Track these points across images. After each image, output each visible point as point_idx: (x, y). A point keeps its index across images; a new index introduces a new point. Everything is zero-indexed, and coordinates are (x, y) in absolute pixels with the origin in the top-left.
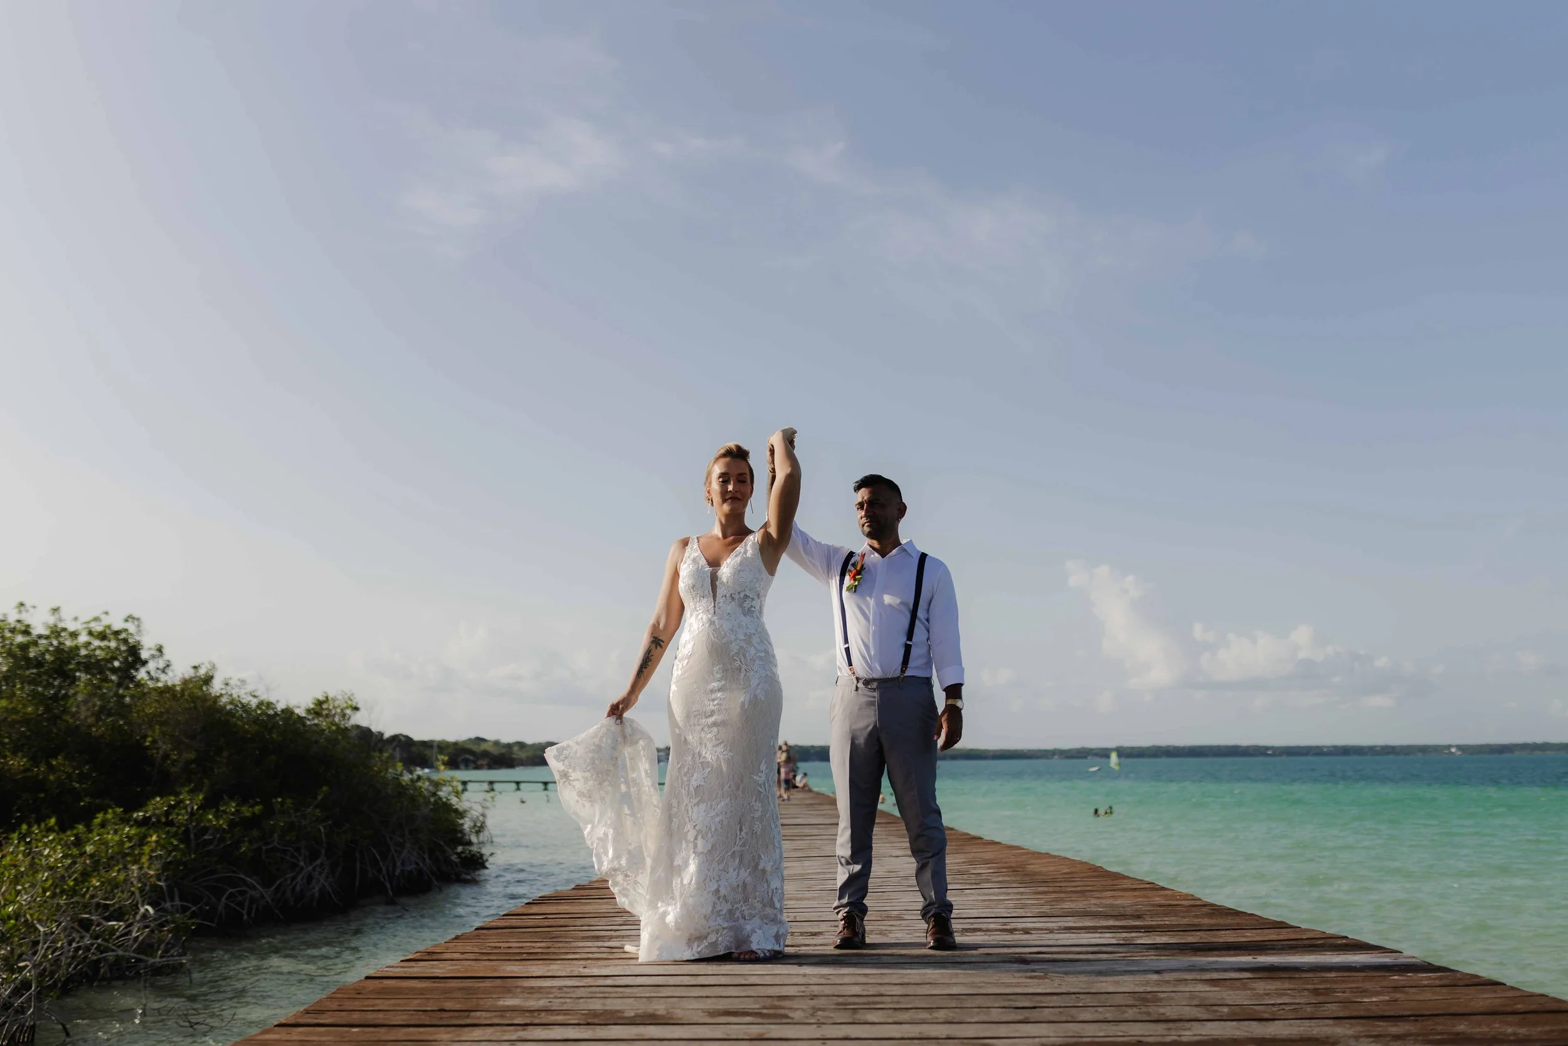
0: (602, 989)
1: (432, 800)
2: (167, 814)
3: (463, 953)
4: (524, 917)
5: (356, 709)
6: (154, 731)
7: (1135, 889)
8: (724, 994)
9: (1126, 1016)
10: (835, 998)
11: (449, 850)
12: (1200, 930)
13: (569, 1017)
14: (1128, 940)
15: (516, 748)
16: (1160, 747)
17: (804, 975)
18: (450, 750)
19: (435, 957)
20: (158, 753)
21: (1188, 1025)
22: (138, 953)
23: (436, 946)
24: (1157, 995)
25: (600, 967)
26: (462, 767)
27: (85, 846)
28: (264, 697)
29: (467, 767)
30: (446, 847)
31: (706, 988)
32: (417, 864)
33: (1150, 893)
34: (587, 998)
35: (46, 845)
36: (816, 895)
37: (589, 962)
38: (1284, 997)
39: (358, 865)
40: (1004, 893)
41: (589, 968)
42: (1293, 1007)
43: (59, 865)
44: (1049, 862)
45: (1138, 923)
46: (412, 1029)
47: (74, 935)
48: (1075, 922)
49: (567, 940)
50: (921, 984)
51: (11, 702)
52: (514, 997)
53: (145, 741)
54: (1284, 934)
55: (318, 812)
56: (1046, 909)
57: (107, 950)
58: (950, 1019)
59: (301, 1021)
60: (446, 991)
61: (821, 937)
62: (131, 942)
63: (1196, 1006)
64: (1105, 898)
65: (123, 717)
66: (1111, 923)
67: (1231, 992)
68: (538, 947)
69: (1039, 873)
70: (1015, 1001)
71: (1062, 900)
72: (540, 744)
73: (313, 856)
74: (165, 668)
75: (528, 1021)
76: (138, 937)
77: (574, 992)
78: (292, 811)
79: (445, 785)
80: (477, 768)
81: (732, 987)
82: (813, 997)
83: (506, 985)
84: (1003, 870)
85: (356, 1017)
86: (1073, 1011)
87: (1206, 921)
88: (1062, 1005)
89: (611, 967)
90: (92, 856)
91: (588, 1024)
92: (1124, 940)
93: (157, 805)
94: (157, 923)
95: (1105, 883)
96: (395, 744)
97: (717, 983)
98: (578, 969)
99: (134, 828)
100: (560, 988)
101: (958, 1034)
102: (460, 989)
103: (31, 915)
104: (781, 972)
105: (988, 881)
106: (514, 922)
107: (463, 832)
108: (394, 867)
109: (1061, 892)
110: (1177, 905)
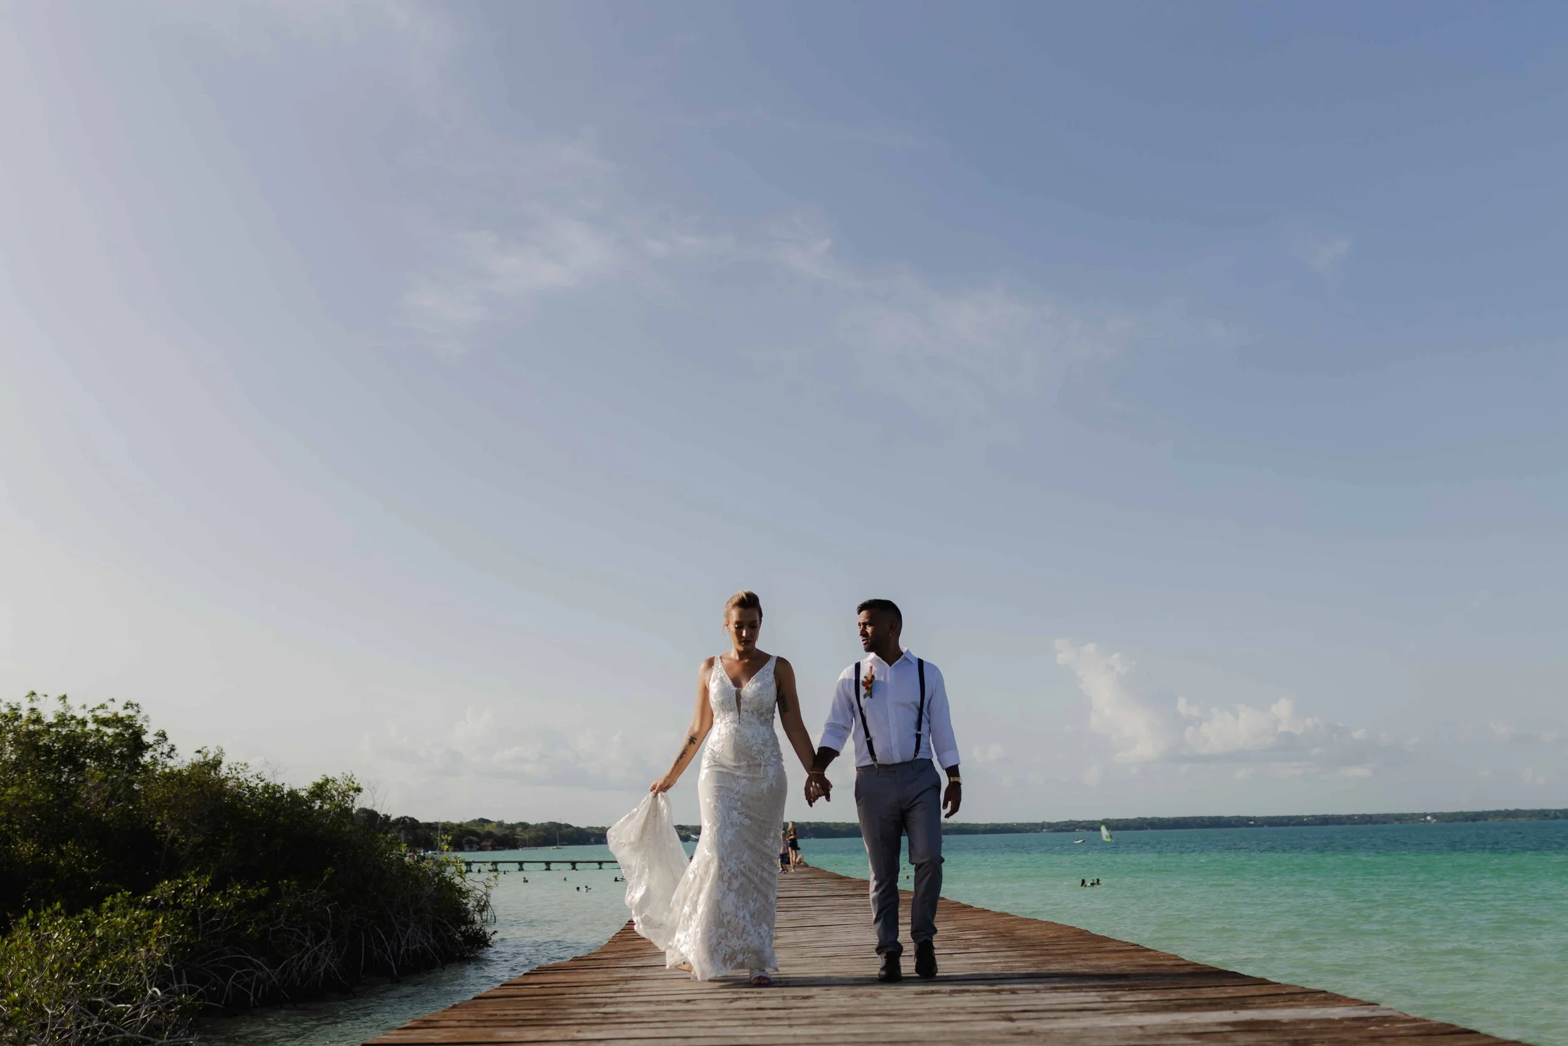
1: (436, 880)
2: (175, 897)
3: (459, 1021)
4: (522, 987)
5: (358, 790)
6: (162, 816)
11: (453, 929)
12: (1182, 988)
15: (519, 829)
16: (1145, 819)
17: (795, 1036)
18: (455, 832)
19: (432, 1025)
20: (166, 837)
22: (146, 1035)
23: (433, 1015)
26: (467, 849)
27: (94, 930)
28: (273, 781)
29: (471, 849)
30: (450, 926)
32: (421, 943)
33: (1135, 954)
35: (55, 928)
36: (808, 962)
39: (363, 944)
43: (69, 948)
44: (1036, 928)
47: (83, 1018)
49: (564, 1007)
51: (22, 789)
53: (154, 826)
54: (1264, 990)
55: (323, 893)
57: (113, 1032)
61: (812, 1000)
62: (139, 1023)
64: (1091, 959)
65: (131, 802)
69: (1028, 938)
71: (1049, 962)
72: (542, 824)
73: (319, 937)
74: (170, 752)
76: (145, 1019)
78: (298, 893)
79: (449, 865)
80: (481, 849)
84: (991, 936)
90: (100, 939)
93: (165, 887)
94: (164, 1004)
96: (400, 826)
99: (144, 910)
103: (40, 1000)
105: (977, 946)
106: (512, 991)
107: (467, 912)
108: (399, 948)
109: (1048, 955)
110: (1161, 965)
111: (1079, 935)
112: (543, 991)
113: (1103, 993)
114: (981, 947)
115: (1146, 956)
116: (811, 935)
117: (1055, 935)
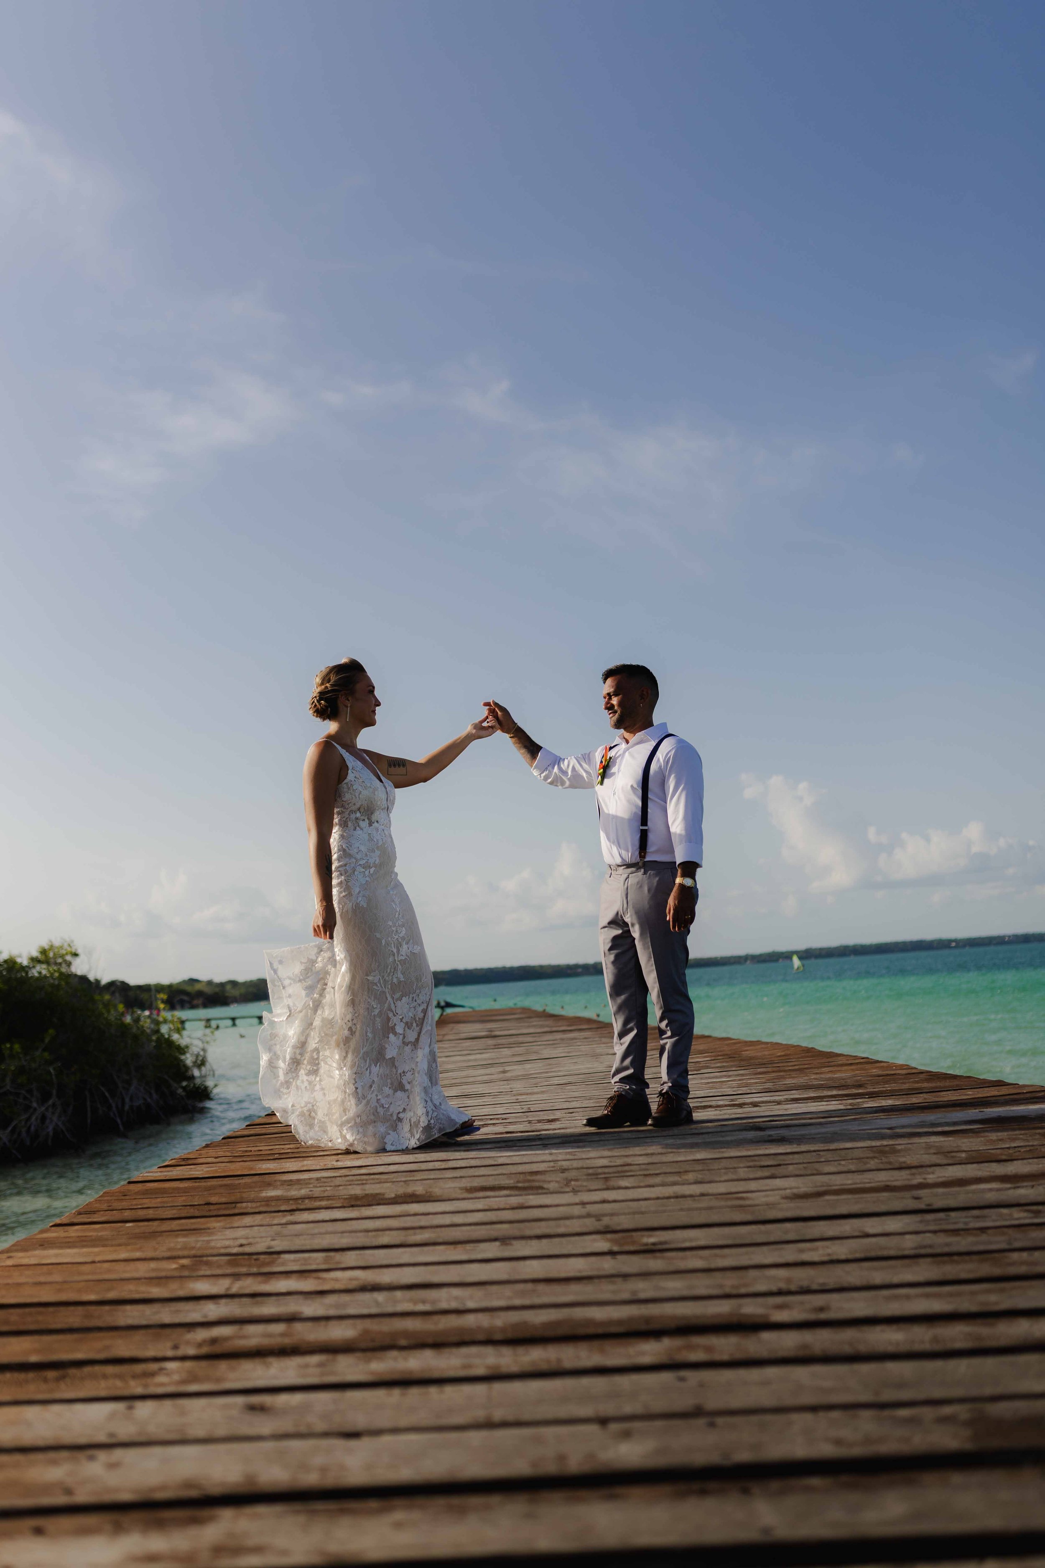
0: (358, 1177)
3: (216, 1158)
4: (267, 1126)
5: (76, 955)
7: (851, 1064)
8: (477, 1174)
9: (868, 1166)
10: (585, 1170)
11: (176, 1085)
12: (922, 1093)
13: (333, 1202)
14: (854, 1105)
15: (228, 987)
17: (551, 1154)
18: (166, 991)
19: (190, 1162)
21: (929, 1170)
23: (189, 1153)
24: (894, 1148)
26: (178, 1007)
29: (183, 1008)
30: (172, 1082)
31: (458, 1170)
32: (144, 1099)
33: (867, 1066)
34: (345, 1185)
36: (542, 1090)
38: (1017, 1141)
39: (88, 1103)
40: (725, 1076)
41: (341, 1161)
42: (1028, 1149)
45: (860, 1091)
46: (183, 1221)
48: (799, 1095)
52: (275, 1188)
54: (1004, 1091)
55: (46, 1055)
56: (769, 1085)
58: (699, 1180)
59: (75, 1220)
60: (208, 1189)
63: (935, 1154)
64: (824, 1073)
66: (835, 1092)
67: (965, 1141)
69: (756, 1058)
70: (759, 1161)
71: (783, 1077)
72: (251, 981)
73: (45, 1097)
75: (294, 1207)
77: (332, 1181)
78: (21, 1056)
79: (166, 1024)
80: (193, 1007)
81: (483, 1168)
82: (563, 1170)
83: (265, 1180)
84: (721, 1058)
85: (127, 1214)
86: (817, 1166)
87: (925, 1085)
88: (804, 1161)
91: (352, 1206)
92: (851, 1105)
95: (822, 1061)
96: (113, 989)
97: (468, 1165)
98: (331, 1162)
100: (318, 1179)
101: (711, 1191)
102: (221, 1186)
105: (707, 1067)
106: (258, 1130)
107: (187, 1068)
108: (123, 1103)
109: (780, 1071)
110: (895, 1074)
111: (807, 1053)
113: (844, 1102)
114: (713, 1068)
115: (878, 1067)
116: (537, 1067)
117: (783, 1054)
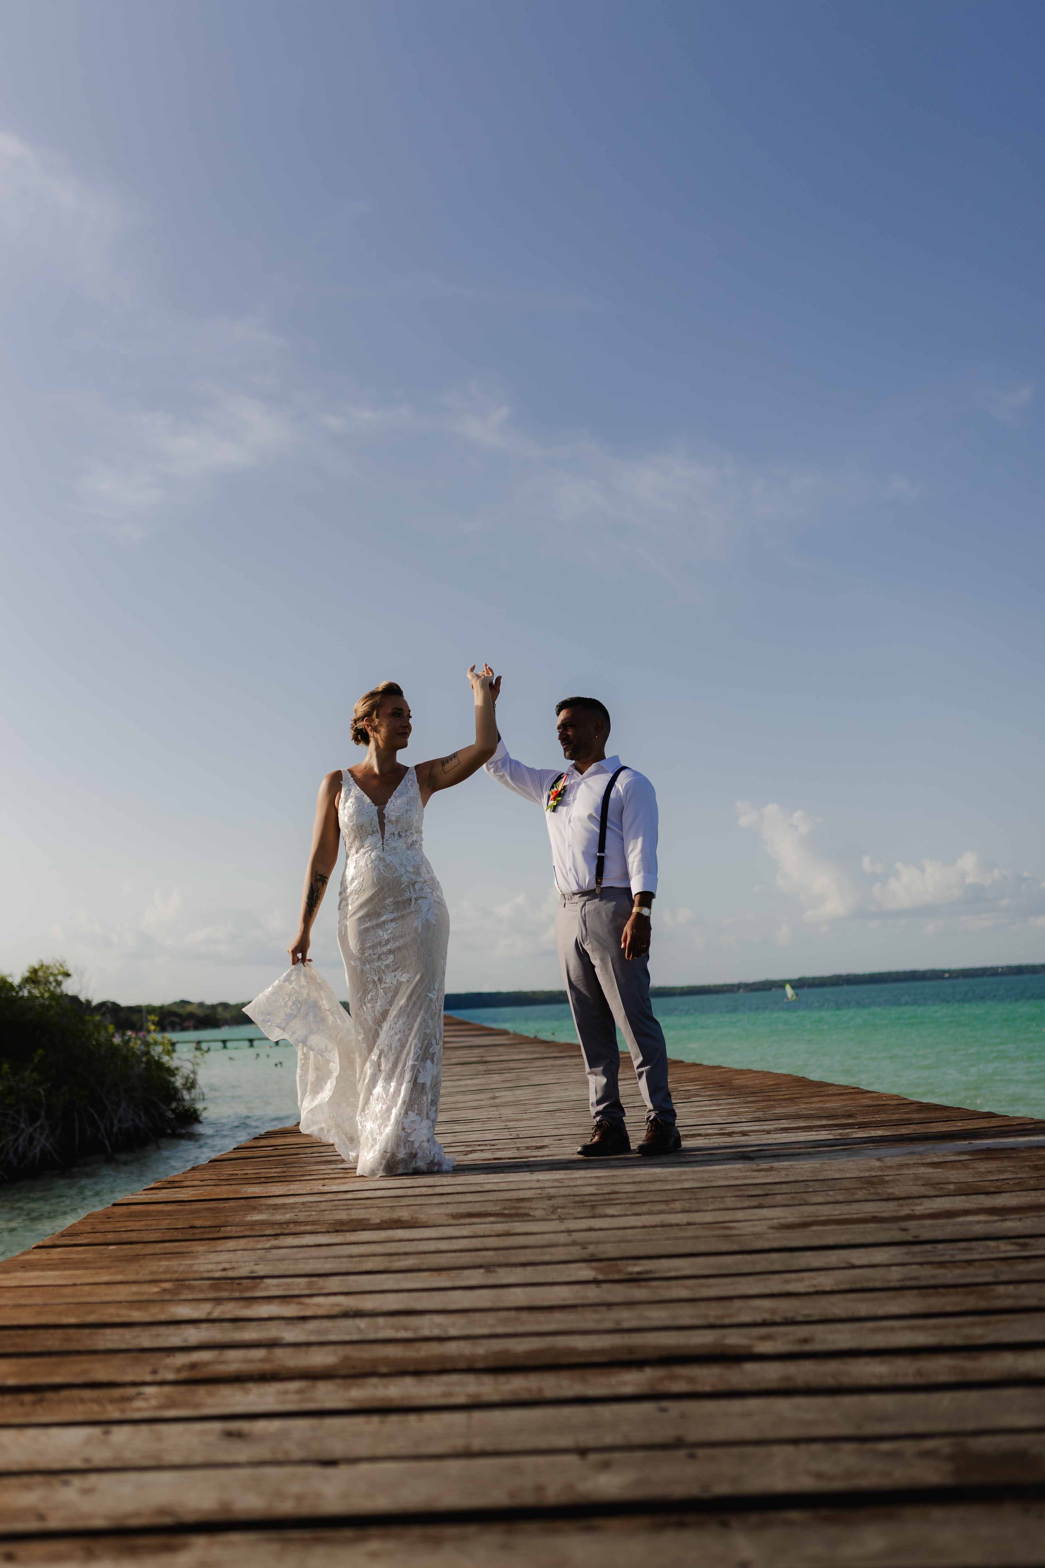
0: (344, 1202)
1: (144, 1059)
3: (202, 1181)
4: (254, 1150)
5: (67, 975)
7: (842, 1094)
8: (463, 1200)
9: (856, 1197)
10: (572, 1197)
11: (163, 1107)
12: (912, 1124)
13: (318, 1227)
14: (844, 1135)
15: (220, 1009)
17: (538, 1181)
18: (158, 1013)
19: (176, 1185)
21: (917, 1201)
23: (175, 1176)
24: (882, 1179)
25: (339, 1184)
26: (169, 1028)
29: (175, 1030)
30: (160, 1104)
31: (445, 1196)
32: (133, 1120)
33: (858, 1096)
34: (331, 1210)
36: (533, 1116)
37: (326, 1181)
38: (1005, 1174)
39: (77, 1125)
40: (716, 1104)
41: (328, 1185)
42: (1017, 1181)
44: (753, 1077)
45: (850, 1121)
46: (166, 1244)
48: (789, 1124)
49: (301, 1165)
50: (652, 1182)
52: (260, 1212)
54: (994, 1122)
55: (35, 1075)
56: (759, 1114)
58: (687, 1208)
59: (58, 1242)
60: (193, 1212)
61: (546, 1149)
63: (923, 1185)
64: (814, 1102)
66: (824, 1122)
67: (954, 1172)
68: (274, 1172)
69: (746, 1087)
70: (746, 1191)
71: (773, 1107)
73: (33, 1118)
75: (279, 1231)
77: (317, 1206)
78: (10, 1076)
79: (156, 1045)
80: (184, 1029)
81: (470, 1194)
82: (550, 1198)
83: (250, 1204)
84: (710, 1086)
85: (111, 1237)
86: (805, 1196)
87: (916, 1116)
88: (793, 1191)
89: (348, 1184)
91: (337, 1231)
92: (841, 1135)
95: (813, 1091)
96: (104, 1009)
97: (455, 1191)
98: (318, 1186)
100: (303, 1204)
101: (698, 1220)
102: (206, 1209)
104: (515, 1180)
105: (698, 1096)
106: (246, 1153)
107: (176, 1090)
108: (112, 1125)
109: (770, 1100)
111: (798, 1082)
112: (276, 1153)
115: (868, 1097)
116: (528, 1093)
117: (773, 1083)
